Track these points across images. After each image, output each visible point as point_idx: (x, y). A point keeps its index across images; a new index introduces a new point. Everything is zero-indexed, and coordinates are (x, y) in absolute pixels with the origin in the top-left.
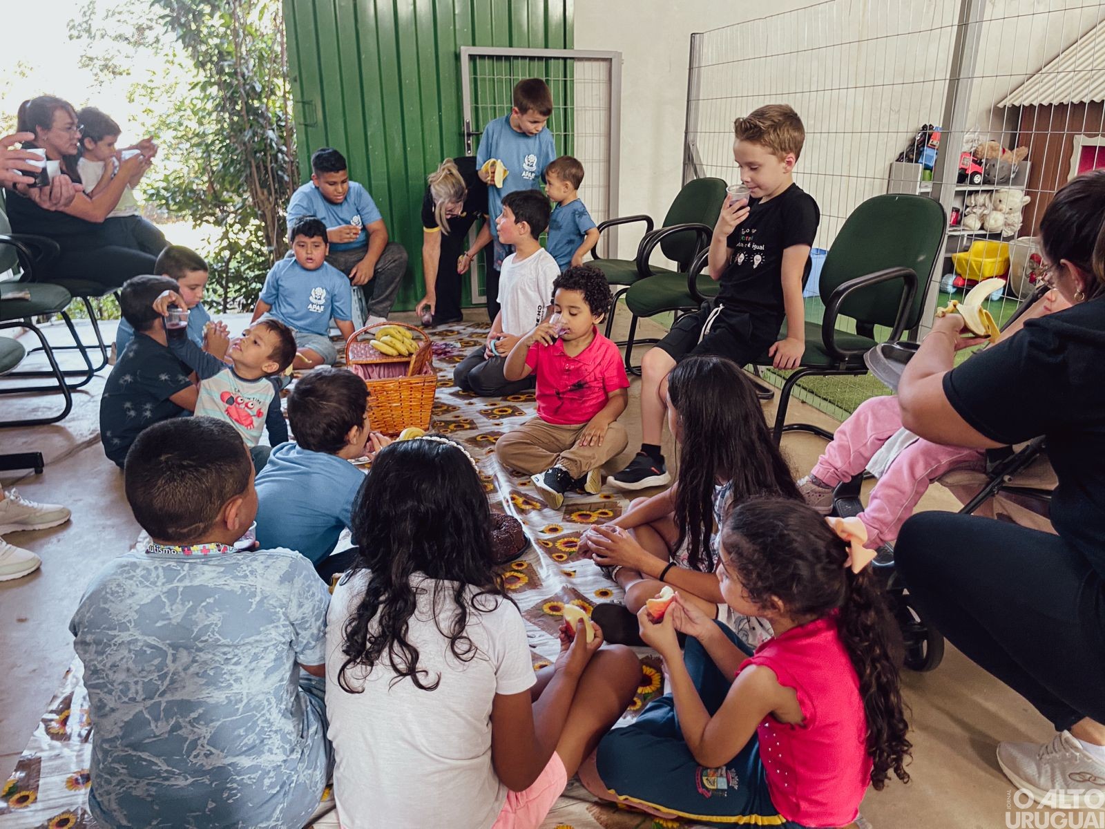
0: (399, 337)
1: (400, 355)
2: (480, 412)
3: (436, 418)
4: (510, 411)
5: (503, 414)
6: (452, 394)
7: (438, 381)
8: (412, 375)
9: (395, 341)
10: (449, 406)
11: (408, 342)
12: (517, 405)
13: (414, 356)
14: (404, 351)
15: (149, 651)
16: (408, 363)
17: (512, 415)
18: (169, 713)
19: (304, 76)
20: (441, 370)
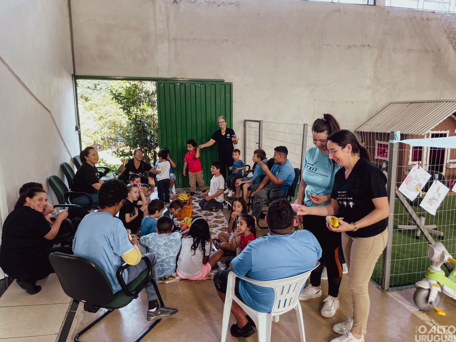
0: (185, 196)
1: (185, 201)
2: (203, 215)
3: (192, 216)
4: (210, 214)
5: (209, 215)
6: (196, 210)
7: (193, 207)
8: (187, 205)
9: (184, 197)
10: (196, 213)
11: (186, 197)
12: (213, 213)
13: (188, 201)
14: (186, 199)
15: (166, 249)
16: (187, 203)
17: (211, 215)
18: (169, 258)
19: (162, 127)
20: (194, 204)
